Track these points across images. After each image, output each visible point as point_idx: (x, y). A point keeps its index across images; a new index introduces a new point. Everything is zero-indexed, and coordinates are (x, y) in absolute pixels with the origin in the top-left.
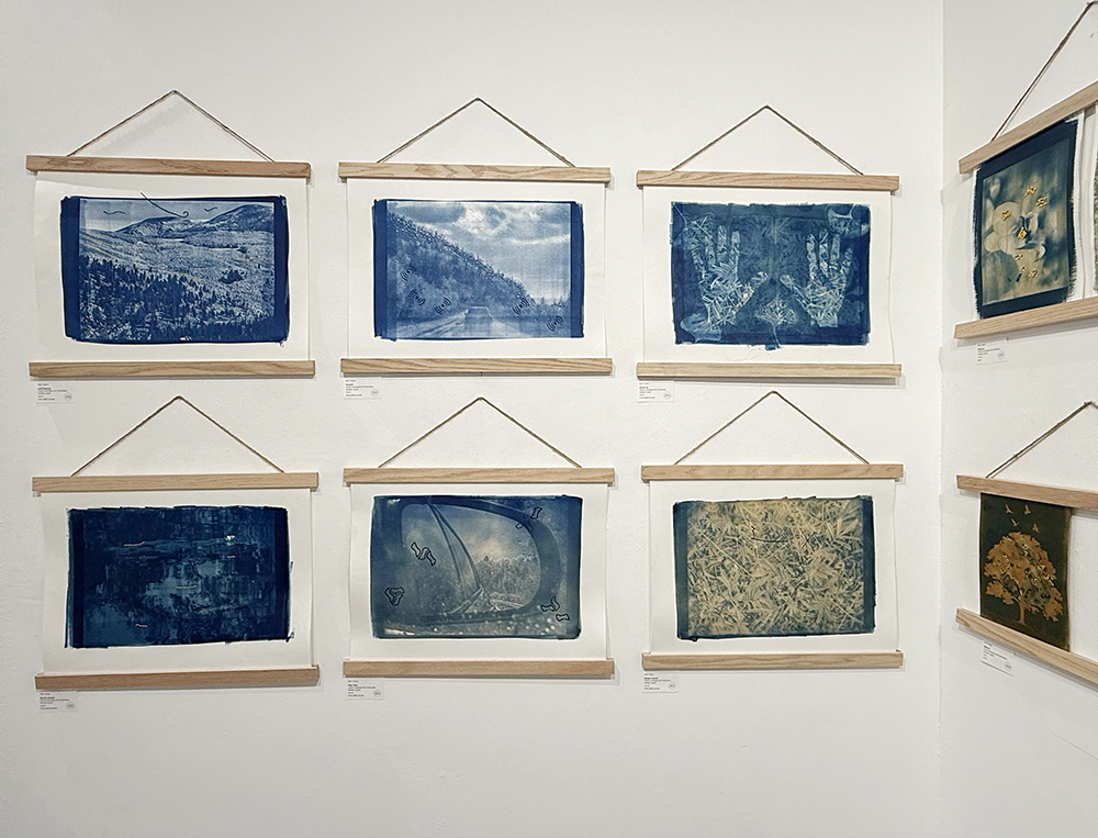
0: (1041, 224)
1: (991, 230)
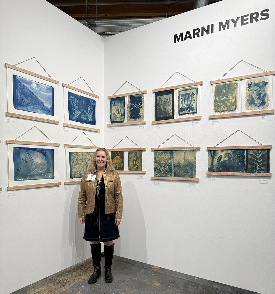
0: (120, 111)
1: (113, 110)
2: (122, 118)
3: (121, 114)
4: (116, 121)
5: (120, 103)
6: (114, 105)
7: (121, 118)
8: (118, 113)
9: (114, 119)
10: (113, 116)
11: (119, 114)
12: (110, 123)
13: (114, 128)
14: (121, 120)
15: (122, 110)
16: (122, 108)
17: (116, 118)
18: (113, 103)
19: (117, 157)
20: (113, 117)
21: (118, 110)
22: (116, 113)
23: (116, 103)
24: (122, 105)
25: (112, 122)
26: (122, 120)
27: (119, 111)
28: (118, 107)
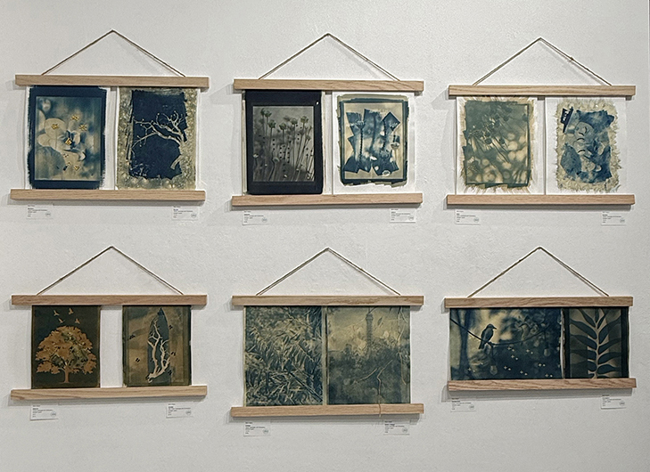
0: (83, 139)
1: (43, 132)
2: (92, 172)
3: (87, 153)
4: (58, 178)
5: (83, 111)
6: (49, 115)
7: (86, 170)
8: (68, 148)
9: (51, 169)
10: (46, 158)
11: (75, 151)
12: (28, 187)
13: (50, 208)
14: (85, 179)
15: (92, 141)
16: (91, 129)
17: (59, 165)
18: (46, 106)
19: (65, 330)
20: (45, 165)
21: (72, 136)
22: (58, 147)
23: (61, 109)
24: (92, 119)
25: (36, 184)
26: (92, 178)
27: (77, 140)
28: (71, 123)
